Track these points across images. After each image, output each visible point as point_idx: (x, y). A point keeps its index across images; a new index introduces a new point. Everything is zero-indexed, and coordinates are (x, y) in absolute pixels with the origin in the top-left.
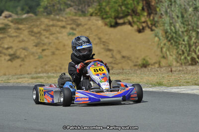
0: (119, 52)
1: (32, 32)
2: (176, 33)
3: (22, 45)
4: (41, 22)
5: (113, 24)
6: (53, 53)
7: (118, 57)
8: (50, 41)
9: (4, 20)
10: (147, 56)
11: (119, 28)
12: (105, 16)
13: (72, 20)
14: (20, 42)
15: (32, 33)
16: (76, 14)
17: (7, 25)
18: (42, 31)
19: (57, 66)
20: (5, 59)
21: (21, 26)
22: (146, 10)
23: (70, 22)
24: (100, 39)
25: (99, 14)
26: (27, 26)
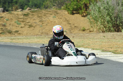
0: (74, 24)
1: (39, 16)
2: (96, 17)
3: (34, 21)
4: (43, 12)
6: (47, 25)
7: (73, 26)
8: (46, 20)
9: (27, 11)
12: (68, 10)
14: (34, 20)
16: (57, 9)
17: (28, 13)
18: (43, 16)
19: (48, 30)
20: (27, 27)
21: (34, 14)
22: (85, 7)
23: (54, 12)
24: (66, 19)
26: (37, 14)
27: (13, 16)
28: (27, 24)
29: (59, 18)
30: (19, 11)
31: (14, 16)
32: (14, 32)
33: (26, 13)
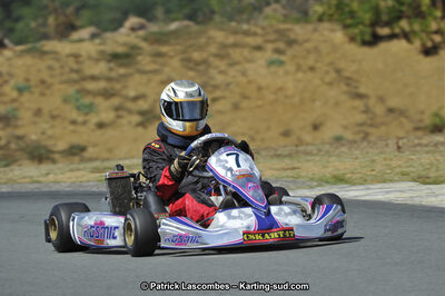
0: (381, 99)
1: (189, 60)
4: (210, 38)
5: (367, 38)
6: (236, 107)
7: (379, 110)
8: (229, 79)
9: (128, 35)
10: (441, 108)
11: (383, 46)
12: (349, 21)
13: (278, 32)
14: (163, 83)
15: (188, 63)
16: (286, 18)
17: (134, 47)
18: (211, 59)
20: (129, 123)
21: (164, 49)
22: (439, 4)
23: (272, 37)
24: (338, 71)
25: (336, 17)
26: (178, 47)
27: (50, 68)
28: (130, 105)
29: (299, 68)
30: (81, 41)
31: (56, 65)
32: (62, 152)
33: (120, 50)
